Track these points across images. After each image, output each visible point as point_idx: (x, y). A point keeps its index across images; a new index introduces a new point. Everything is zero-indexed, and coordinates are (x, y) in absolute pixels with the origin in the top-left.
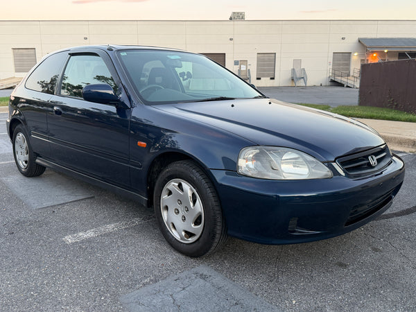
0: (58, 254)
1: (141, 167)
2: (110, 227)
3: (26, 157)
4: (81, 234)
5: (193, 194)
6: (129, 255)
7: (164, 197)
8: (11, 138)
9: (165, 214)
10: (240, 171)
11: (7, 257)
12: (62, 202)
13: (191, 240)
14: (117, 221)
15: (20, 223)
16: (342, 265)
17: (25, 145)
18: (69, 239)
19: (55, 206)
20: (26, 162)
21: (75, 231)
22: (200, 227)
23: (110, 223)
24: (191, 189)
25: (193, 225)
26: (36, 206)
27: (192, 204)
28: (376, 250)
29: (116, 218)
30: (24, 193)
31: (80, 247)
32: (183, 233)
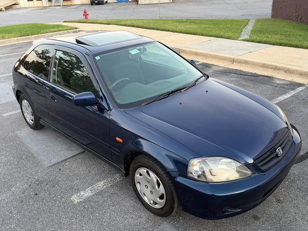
0: (71, 215)
1: (119, 153)
2: (101, 185)
3: (32, 117)
4: (82, 193)
5: (157, 180)
6: (117, 214)
7: (137, 176)
8: (18, 100)
9: (138, 186)
10: (190, 175)
11: (38, 219)
12: (64, 158)
13: (157, 206)
14: (104, 178)
15: (40, 182)
16: (256, 218)
17: (30, 109)
18: (75, 199)
19: (59, 163)
20: (32, 120)
21: (78, 191)
22: (163, 201)
23: (100, 181)
24: (156, 177)
25: (158, 199)
26: (46, 163)
27: (157, 187)
28: (278, 201)
29: (103, 175)
30: (36, 149)
31: (85, 208)
32: (152, 202)
